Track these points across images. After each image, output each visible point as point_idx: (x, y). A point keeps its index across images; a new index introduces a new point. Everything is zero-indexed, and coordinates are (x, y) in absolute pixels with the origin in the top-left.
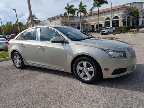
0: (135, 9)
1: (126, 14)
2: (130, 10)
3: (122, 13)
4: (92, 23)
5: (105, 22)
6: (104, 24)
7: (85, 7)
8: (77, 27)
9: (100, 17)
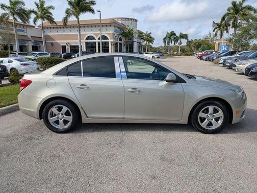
0: (128, 28)
1: (118, 34)
2: (121, 29)
3: (112, 32)
4: (62, 42)
5: (86, 43)
6: (85, 46)
7: (51, 11)
8: (33, 46)
9: (81, 33)
